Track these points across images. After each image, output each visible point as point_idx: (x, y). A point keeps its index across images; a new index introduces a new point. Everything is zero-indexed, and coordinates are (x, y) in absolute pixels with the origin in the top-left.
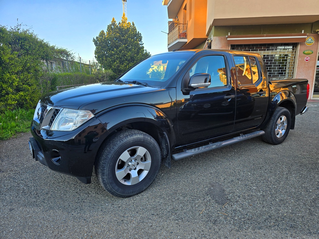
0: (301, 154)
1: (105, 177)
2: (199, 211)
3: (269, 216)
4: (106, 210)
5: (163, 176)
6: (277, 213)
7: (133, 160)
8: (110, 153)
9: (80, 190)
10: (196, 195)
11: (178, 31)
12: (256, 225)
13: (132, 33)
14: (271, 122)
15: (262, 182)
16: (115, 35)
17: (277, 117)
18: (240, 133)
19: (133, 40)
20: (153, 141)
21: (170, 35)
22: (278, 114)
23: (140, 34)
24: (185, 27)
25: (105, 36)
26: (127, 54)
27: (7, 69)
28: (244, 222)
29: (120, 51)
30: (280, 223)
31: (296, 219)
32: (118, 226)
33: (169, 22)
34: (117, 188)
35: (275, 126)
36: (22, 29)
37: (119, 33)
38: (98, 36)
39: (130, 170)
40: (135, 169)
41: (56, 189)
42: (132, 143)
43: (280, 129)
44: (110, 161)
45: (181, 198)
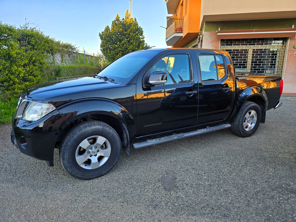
0: (265, 148)
1: (65, 161)
2: (146, 195)
3: (207, 204)
4: (65, 190)
5: (127, 162)
6: (216, 203)
7: (93, 148)
8: (70, 141)
9: (51, 171)
10: (148, 181)
11: (174, 26)
12: (192, 211)
13: (134, 28)
14: (239, 117)
15: (215, 172)
16: (118, 30)
17: (245, 111)
18: (207, 126)
19: (135, 34)
20: (112, 132)
21: (168, 29)
22: (246, 109)
23: (142, 28)
24: (181, 22)
25: (110, 31)
26: (129, 48)
27: (15, 62)
28: (182, 208)
29: (123, 45)
30: (215, 211)
31: (232, 209)
32: (70, 204)
33: (168, 18)
34: (77, 171)
35: (243, 120)
36: (30, 27)
37: (123, 28)
38: (103, 31)
39: (91, 156)
40: (96, 155)
41: (32, 169)
42: (91, 133)
43: (249, 123)
44: (69, 148)
45: (135, 183)
